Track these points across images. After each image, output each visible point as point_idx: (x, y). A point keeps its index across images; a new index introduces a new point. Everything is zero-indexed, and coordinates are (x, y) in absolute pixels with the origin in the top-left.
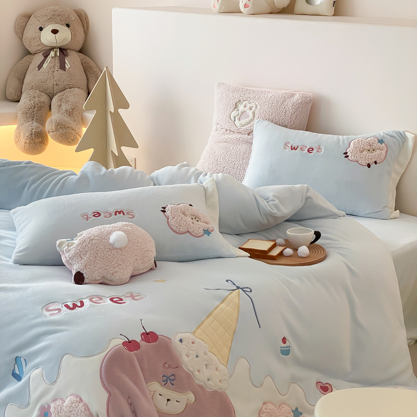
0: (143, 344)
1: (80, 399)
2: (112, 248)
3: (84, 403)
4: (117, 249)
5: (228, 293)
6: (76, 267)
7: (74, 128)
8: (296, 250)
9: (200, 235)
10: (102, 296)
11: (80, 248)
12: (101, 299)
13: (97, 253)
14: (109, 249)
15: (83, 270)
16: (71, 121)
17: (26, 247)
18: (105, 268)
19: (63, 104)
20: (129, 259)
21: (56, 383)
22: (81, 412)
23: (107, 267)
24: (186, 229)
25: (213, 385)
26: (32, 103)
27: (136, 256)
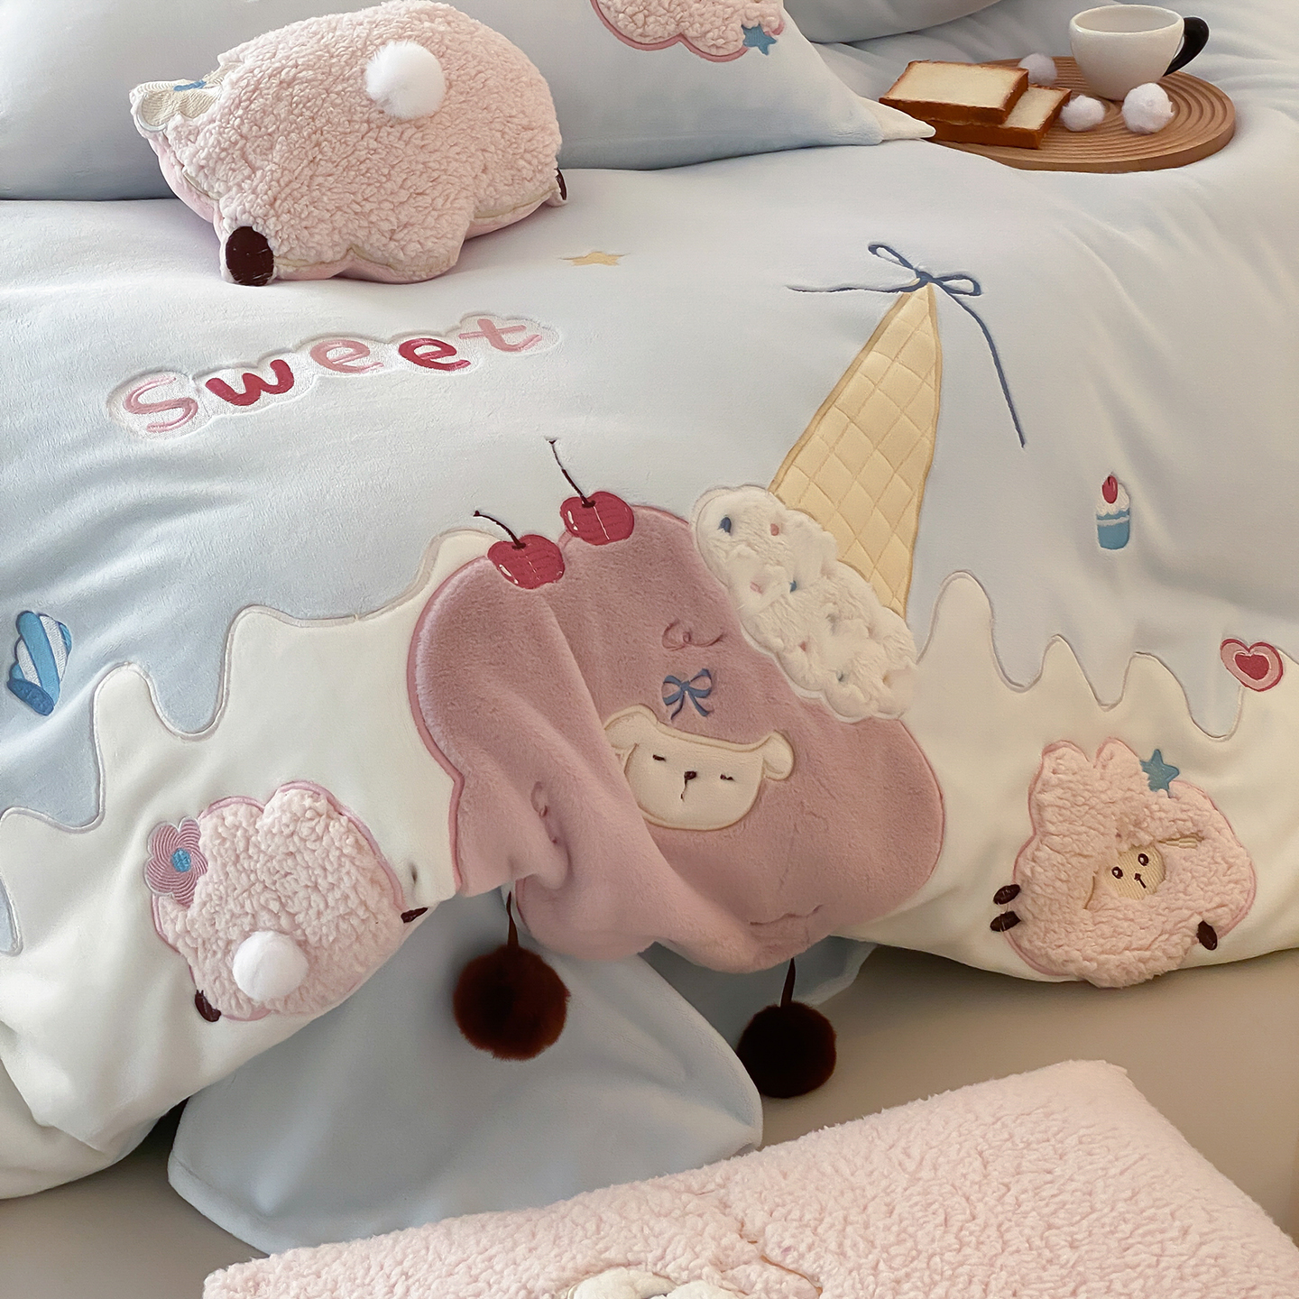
1: (329, 801)
2: (380, 117)
3: (350, 820)
4: (400, 122)
5: (885, 303)
6: (233, 206)
8: (1114, 102)
9: (731, 48)
10: (361, 337)
11: (242, 123)
12: (362, 351)
13: (318, 144)
14: (368, 122)
15: (265, 221)
18: (357, 208)
20: (454, 165)
21: (212, 732)
22: (339, 858)
23: (368, 207)
24: (672, 27)
25: (861, 698)
27: (484, 150)
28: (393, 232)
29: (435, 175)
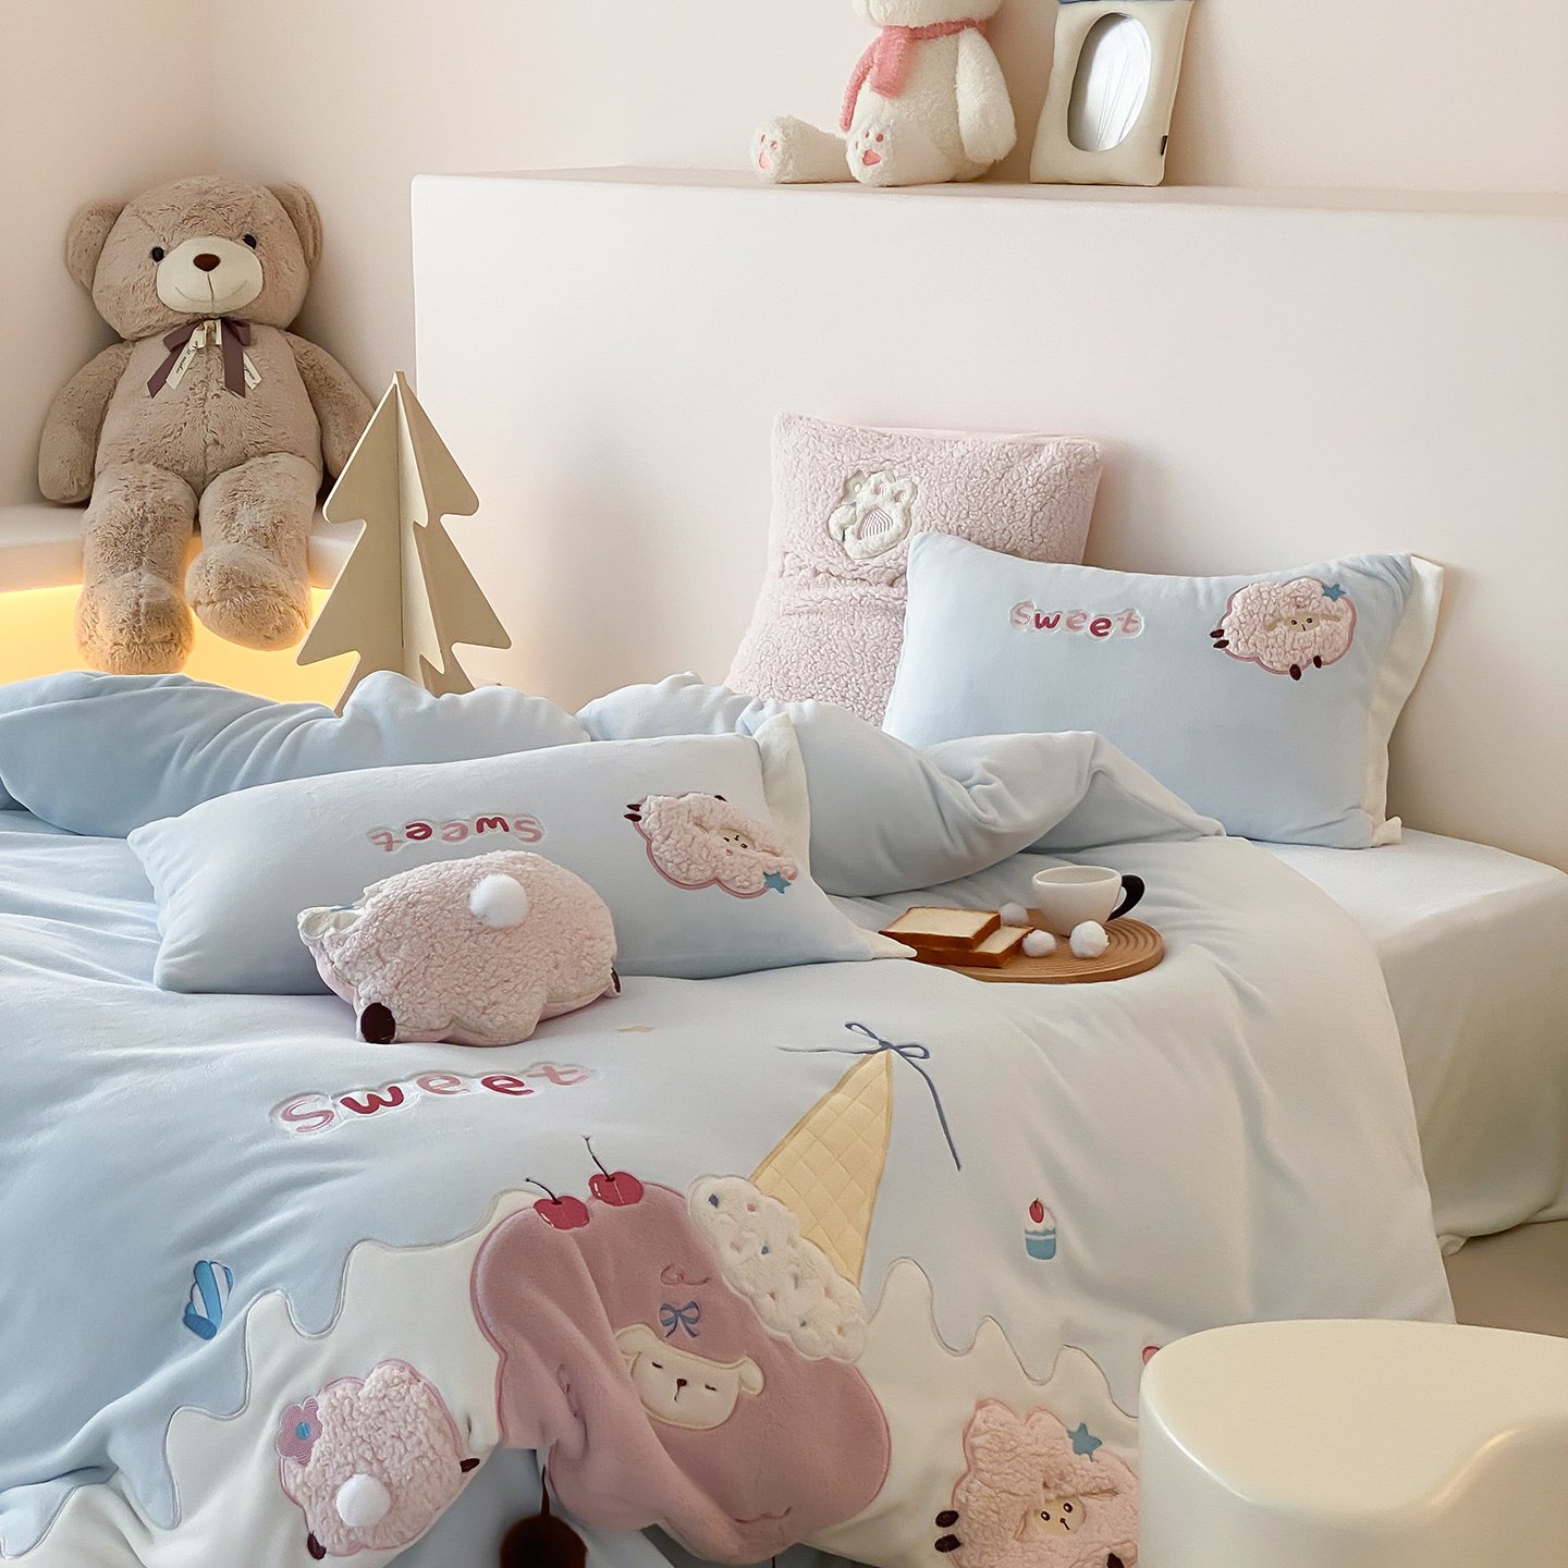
0: (598, 1207)
1: (411, 1373)
2: (479, 927)
3: (425, 1384)
4: (494, 930)
5: (854, 1060)
6: (368, 989)
7: (283, 588)
8: (1064, 936)
9: (754, 889)
10: (456, 1074)
11: (378, 931)
12: (456, 1082)
13: (432, 945)
14: (470, 930)
15: (391, 999)
16: (273, 568)
17: (197, 937)
18: (459, 990)
19: (243, 510)
20: (532, 962)
21: (331, 1332)
22: (416, 1411)
23: (467, 989)
24: (709, 873)
25: (819, 1341)
26: (136, 509)
27: (556, 952)
28: (485, 1008)
29: (518, 968)
